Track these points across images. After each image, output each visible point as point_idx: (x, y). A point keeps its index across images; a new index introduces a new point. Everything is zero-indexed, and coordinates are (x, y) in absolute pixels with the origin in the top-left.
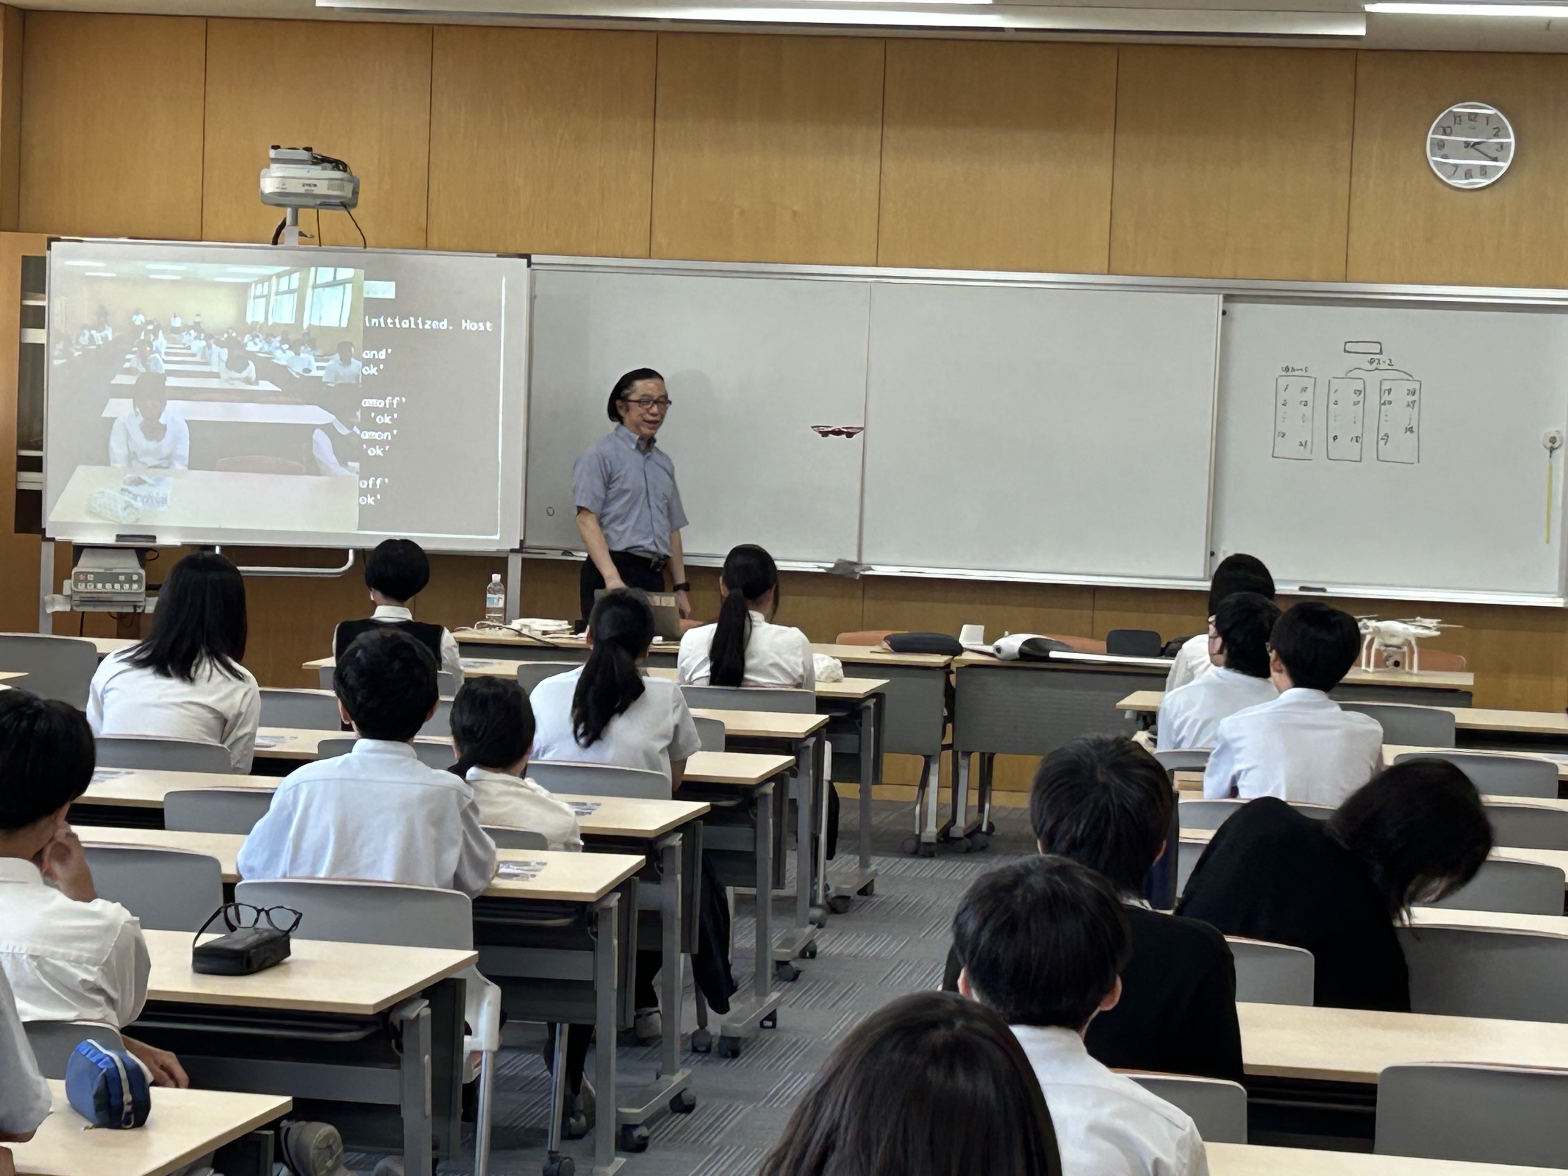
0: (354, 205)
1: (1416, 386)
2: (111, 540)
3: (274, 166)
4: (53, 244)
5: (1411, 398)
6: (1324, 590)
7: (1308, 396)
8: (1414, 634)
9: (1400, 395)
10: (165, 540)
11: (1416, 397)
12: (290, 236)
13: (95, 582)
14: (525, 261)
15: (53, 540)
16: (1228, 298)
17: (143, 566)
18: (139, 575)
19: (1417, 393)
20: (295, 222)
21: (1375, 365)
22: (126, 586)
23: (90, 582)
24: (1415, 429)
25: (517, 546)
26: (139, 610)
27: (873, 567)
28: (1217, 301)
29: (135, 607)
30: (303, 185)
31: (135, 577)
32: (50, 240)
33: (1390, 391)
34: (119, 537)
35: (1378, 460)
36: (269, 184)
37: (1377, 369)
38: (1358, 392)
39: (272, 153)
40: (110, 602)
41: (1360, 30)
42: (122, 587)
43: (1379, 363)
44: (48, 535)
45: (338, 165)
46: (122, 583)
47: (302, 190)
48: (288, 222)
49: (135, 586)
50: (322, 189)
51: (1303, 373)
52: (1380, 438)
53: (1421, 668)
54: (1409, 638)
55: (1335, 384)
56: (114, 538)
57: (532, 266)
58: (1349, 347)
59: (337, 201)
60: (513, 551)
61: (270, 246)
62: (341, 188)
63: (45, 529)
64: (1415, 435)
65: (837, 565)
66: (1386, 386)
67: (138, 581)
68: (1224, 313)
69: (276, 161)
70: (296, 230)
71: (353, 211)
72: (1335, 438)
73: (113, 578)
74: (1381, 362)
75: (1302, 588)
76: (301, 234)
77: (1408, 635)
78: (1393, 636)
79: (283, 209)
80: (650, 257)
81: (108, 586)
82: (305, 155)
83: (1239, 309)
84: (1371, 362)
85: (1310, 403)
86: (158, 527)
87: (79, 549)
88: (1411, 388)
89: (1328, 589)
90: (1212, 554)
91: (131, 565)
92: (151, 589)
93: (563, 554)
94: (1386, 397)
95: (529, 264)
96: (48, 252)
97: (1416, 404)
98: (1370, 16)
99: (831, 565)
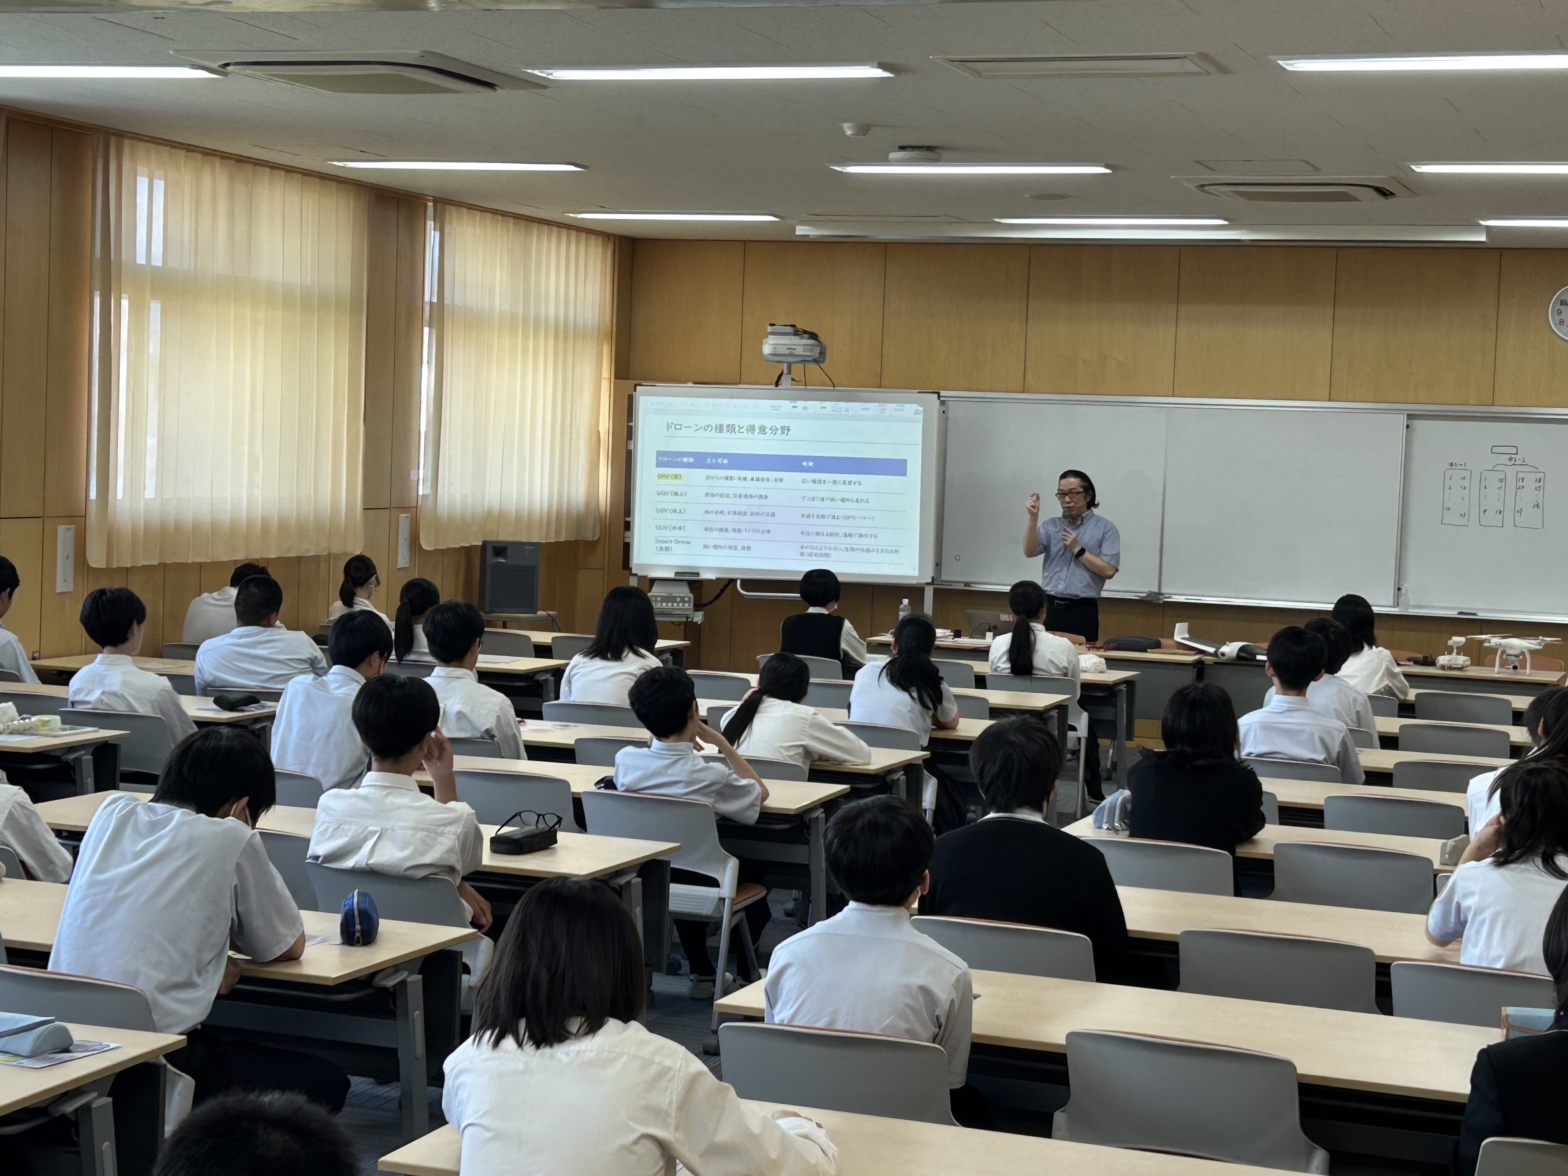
0: (823, 361)
1: (1541, 476)
2: (671, 575)
3: (770, 337)
4: (638, 388)
5: (1538, 484)
6: (1475, 614)
7: (1466, 483)
8: (1526, 647)
9: (1530, 481)
10: (705, 576)
11: (1541, 484)
12: (786, 381)
13: (662, 602)
14: (936, 396)
15: (636, 575)
16: (1410, 417)
17: (692, 592)
18: (690, 598)
19: (1542, 480)
20: (789, 373)
21: (1513, 462)
22: (681, 604)
23: (658, 601)
24: (1541, 505)
25: (930, 581)
26: (689, 620)
27: (1172, 596)
28: (1402, 419)
29: (687, 618)
30: (788, 349)
31: (686, 599)
32: (636, 385)
33: (1523, 479)
34: (677, 573)
35: (1515, 526)
36: (767, 349)
37: (1514, 464)
38: (1501, 481)
39: (770, 329)
40: (670, 615)
41: (1483, 238)
42: (678, 605)
43: (1515, 461)
44: (634, 572)
45: (813, 336)
46: (678, 603)
47: (787, 352)
48: (785, 372)
49: (687, 605)
50: (799, 351)
51: (1462, 467)
52: (1516, 511)
53: (1532, 668)
54: (1523, 650)
55: (1485, 474)
56: (674, 574)
57: (941, 399)
58: (1494, 450)
59: (811, 359)
60: (928, 584)
61: (773, 387)
62: (812, 351)
63: (631, 568)
64: (1541, 509)
65: (1148, 595)
66: (1521, 475)
67: (689, 602)
68: (1408, 427)
69: (772, 333)
70: (790, 377)
71: (822, 366)
72: (1485, 511)
73: (672, 599)
74: (1517, 460)
75: (1460, 613)
76: (793, 379)
77: (1522, 648)
78: (1512, 648)
79: (782, 364)
80: (1024, 392)
81: (670, 605)
82: (790, 330)
83: (1418, 424)
84: (1511, 459)
85: (1467, 488)
86: (699, 567)
87: (653, 581)
88: (1538, 477)
89: (1479, 614)
90: (1399, 589)
91: (684, 591)
92: (697, 607)
93: (965, 586)
94: (1520, 484)
95: (939, 397)
96: (634, 393)
97: (1542, 488)
98: (1488, 228)
99: (1145, 595)
